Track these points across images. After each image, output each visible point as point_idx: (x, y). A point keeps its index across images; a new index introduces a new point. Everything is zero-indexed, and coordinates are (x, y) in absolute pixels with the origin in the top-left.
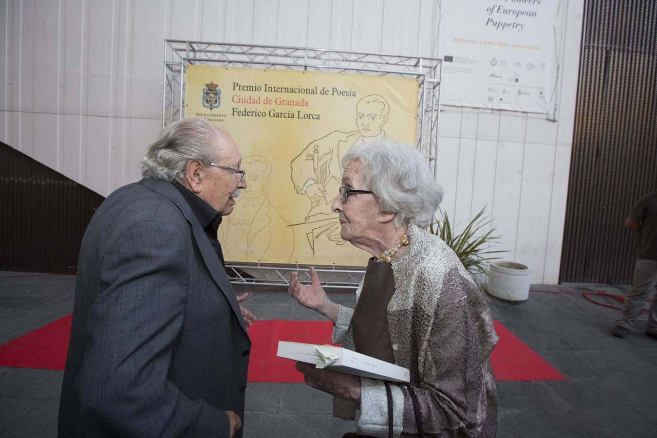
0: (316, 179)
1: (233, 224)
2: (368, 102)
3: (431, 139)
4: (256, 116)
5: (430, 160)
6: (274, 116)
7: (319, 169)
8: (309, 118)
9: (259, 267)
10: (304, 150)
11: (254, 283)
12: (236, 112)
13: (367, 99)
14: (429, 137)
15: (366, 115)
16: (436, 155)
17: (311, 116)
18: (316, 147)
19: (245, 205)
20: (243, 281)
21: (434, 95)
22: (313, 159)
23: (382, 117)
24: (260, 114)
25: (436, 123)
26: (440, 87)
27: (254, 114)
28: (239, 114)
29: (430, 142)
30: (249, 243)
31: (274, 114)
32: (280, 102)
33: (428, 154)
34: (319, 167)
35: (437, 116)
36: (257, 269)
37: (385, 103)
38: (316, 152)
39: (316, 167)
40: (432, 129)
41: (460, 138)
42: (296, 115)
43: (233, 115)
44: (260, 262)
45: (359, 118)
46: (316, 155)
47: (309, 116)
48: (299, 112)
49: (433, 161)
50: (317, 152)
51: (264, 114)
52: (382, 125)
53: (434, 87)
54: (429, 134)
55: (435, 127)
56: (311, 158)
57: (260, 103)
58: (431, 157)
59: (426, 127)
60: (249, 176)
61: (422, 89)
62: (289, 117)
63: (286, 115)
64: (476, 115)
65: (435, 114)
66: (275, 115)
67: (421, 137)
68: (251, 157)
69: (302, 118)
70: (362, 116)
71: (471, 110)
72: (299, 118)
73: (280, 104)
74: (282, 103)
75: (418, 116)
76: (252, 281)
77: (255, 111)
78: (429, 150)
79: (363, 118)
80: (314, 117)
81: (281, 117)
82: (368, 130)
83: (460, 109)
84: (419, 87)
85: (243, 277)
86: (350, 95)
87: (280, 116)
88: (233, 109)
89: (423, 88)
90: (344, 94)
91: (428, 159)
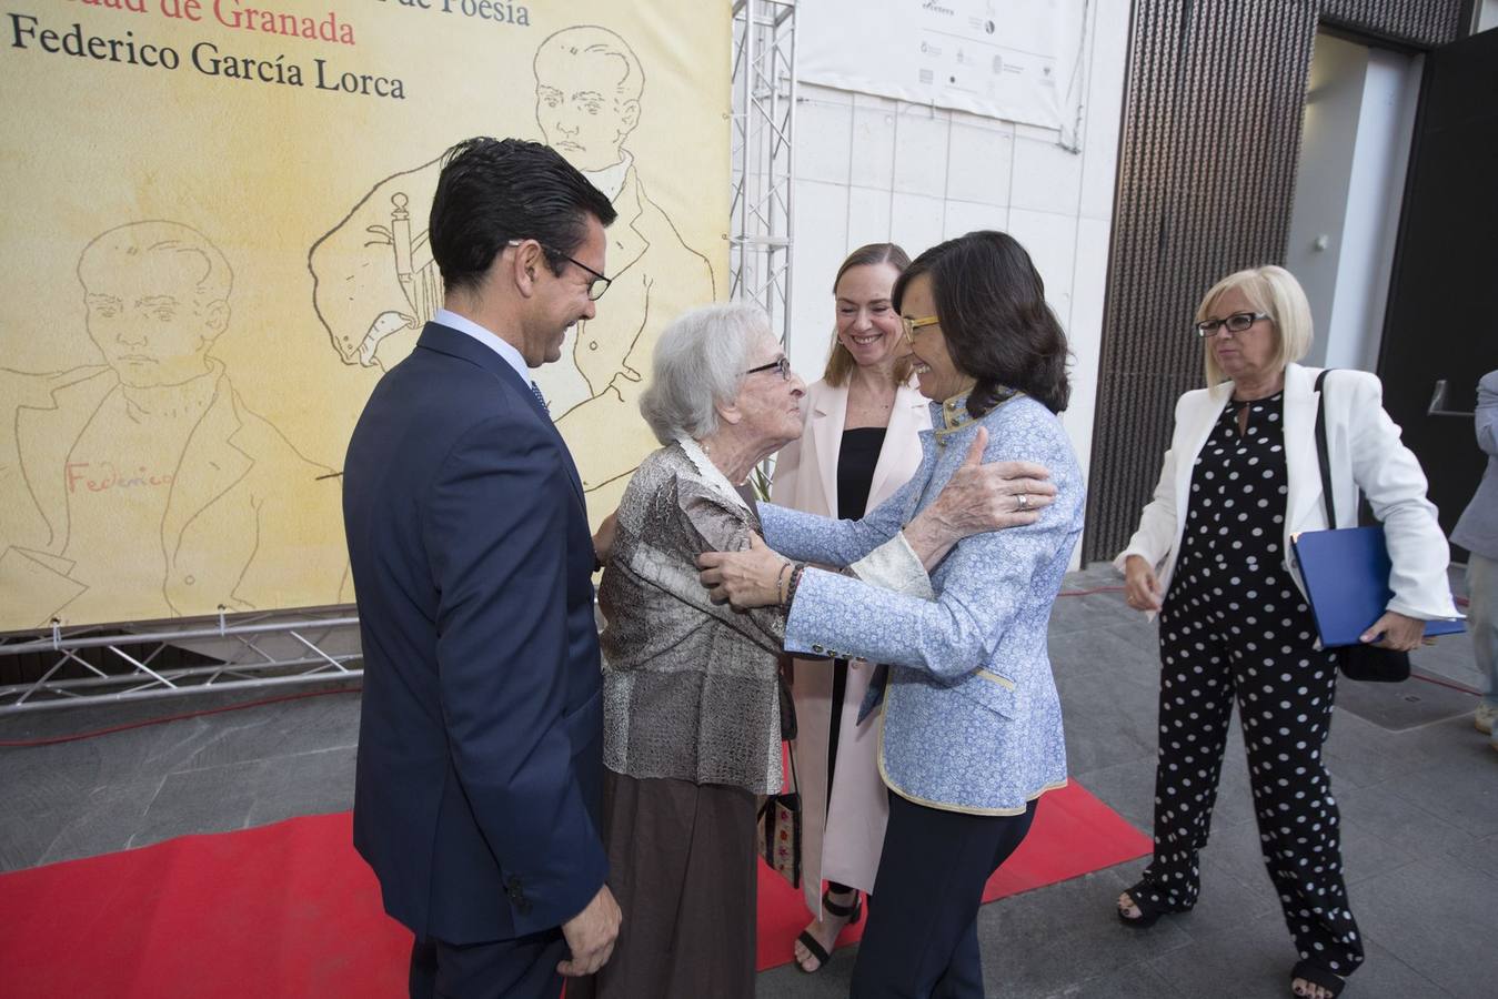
0: (410, 312)
1: (91, 485)
2: (573, 51)
3: (771, 186)
4: (132, 61)
5: (772, 250)
6: (216, 72)
7: (418, 278)
8: (365, 92)
9: (223, 630)
10: (356, 209)
11: (208, 686)
12: (32, 32)
13: (570, 39)
14: (765, 179)
15: (568, 97)
16: (788, 235)
17: (370, 85)
18: (400, 200)
19: (133, 409)
20: (163, 686)
21: (775, 49)
22: (391, 242)
23: (623, 109)
24: (151, 56)
25: (785, 136)
26: (793, 23)
27: (123, 52)
28: (51, 43)
29: (770, 197)
30: (171, 553)
31: (216, 63)
32: (238, 15)
33: (764, 230)
34: (417, 269)
35: (789, 114)
36: (219, 636)
37: (630, 58)
38: (401, 216)
39: (404, 269)
40: (773, 156)
41: (850, 186)
42: (311, 76)
43: (19, 44)
44: (227, 611)
45: (544, 104)
46: (401, 227)
47: (362, 84)
48: (320, 63)
49: (780, 255)
50: (406, 219)
51: (168, 59)
52: (624, 131)
53: (777, 23)
54: (765, 169)
55: (783, 149)
56: (386, 240)
57: (142, 9)
58: (771, 242)
59: (758, 146)
60: (138, 304)
61: (743, 25)
62: (281, 81)
63: (267, 72)
64: (889, 120)
65: (780, 109)
66: (222, 66)
67: (743, 181)
68: (135, 227)
69: (336, 88)
70: (555, 98)
71: (878, 103)
72: (321, 86)
73: (238, 25)
74: (244, 19)
75: (732, 112)
76: (202, 679)
77: (127, 40)
78: (766, 220)
79: (559, 106)
80: (384, 88)
81: (247, 76)
82: (578, 147)
83: (847, 99)
84: (734, 15)
85: (154, 670)
86: (511, 21)
87: (241, 71)
88: (16, 18)
89: (747, 21)
90: (486, 11)
91: (764, 247)
